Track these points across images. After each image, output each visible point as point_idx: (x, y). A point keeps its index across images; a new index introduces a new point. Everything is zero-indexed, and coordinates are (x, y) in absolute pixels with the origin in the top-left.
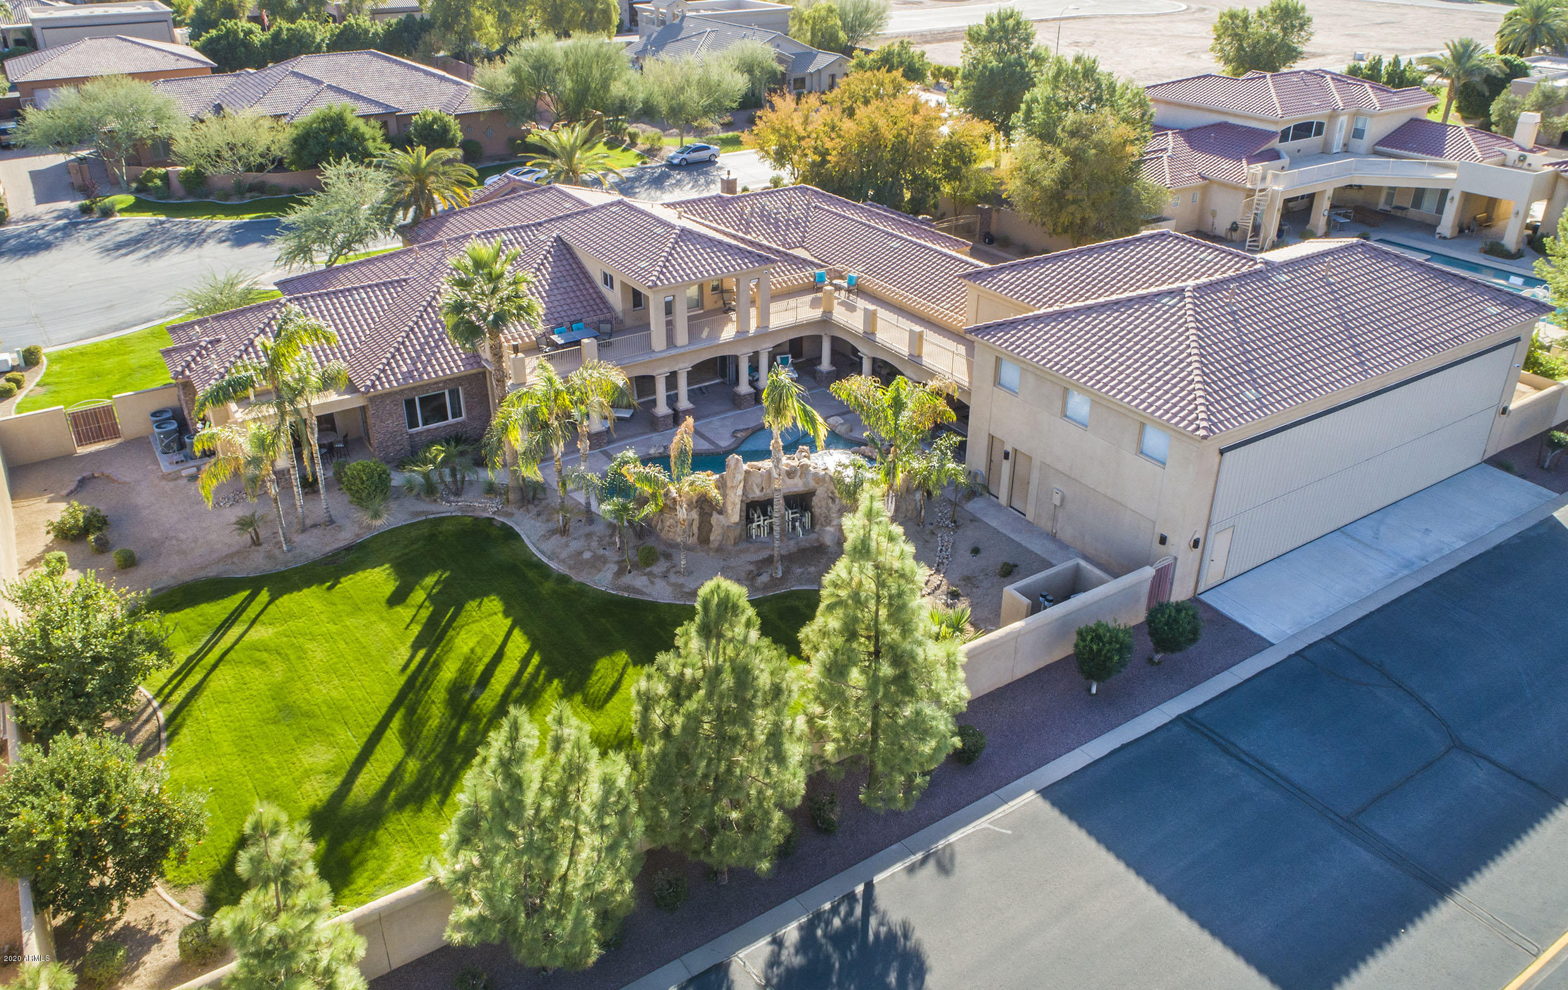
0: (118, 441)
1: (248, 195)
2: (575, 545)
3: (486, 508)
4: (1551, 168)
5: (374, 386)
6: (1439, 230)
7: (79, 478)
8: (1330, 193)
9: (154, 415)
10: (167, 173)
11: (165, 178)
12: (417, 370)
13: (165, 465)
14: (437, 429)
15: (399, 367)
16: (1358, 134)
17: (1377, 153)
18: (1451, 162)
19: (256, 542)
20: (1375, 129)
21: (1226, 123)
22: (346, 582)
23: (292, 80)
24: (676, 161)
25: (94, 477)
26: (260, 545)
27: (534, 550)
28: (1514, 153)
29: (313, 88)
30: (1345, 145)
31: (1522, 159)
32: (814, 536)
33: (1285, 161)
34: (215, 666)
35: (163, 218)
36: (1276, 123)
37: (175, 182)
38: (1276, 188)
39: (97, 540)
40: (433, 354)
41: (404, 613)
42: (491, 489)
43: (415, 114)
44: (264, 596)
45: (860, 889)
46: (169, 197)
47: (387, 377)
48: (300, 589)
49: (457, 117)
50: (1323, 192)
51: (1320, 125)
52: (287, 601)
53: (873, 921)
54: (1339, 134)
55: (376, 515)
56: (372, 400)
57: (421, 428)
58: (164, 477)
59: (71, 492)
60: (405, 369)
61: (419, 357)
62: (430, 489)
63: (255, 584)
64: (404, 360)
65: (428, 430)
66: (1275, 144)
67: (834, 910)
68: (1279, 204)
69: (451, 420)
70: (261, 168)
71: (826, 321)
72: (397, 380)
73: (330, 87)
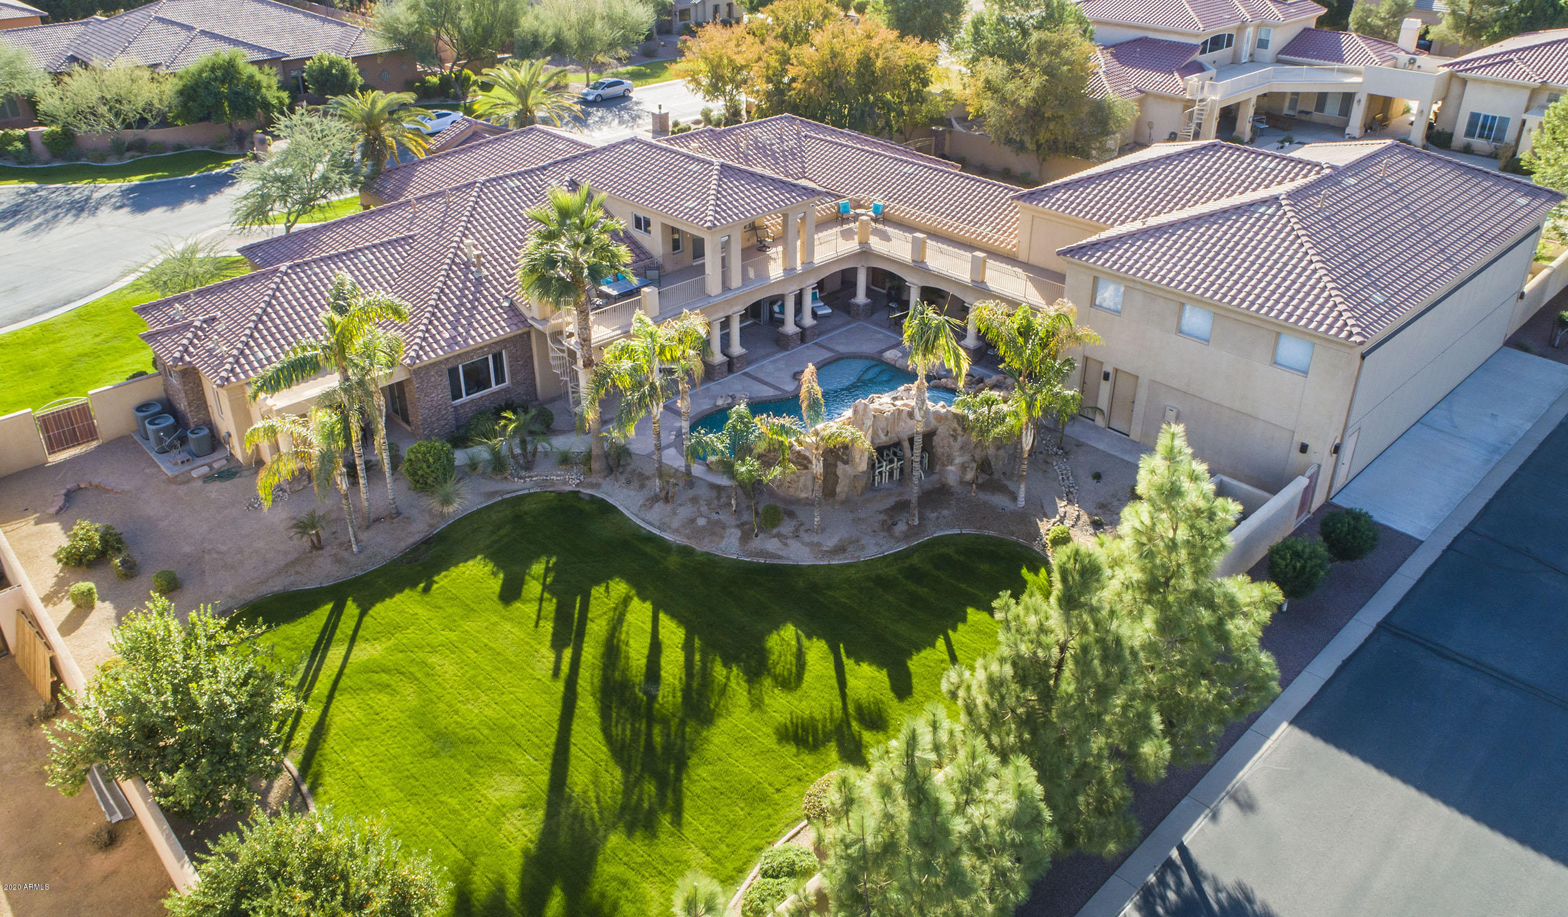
0: (94, 444)
1: (128, 154)
2: (685, 512)
3: (568, 481)
4: (1446, 69)
5: (419, 357)
6: (1348, 131)
7: (64, 491)
8: (1254, 101)
9: (139, 409)
10: (27, 133)
11: (25, 139)
12: (460, 334)
13: (167, 467)
14: (481, 398)
15: (439, 333)
16: (1263, 44)
17: (1279, 61)
18: (1352, 66)
19: (318, 546)
20: (1279, 39)
22: (443, 581)
23: (159, 26)
24: (590, 98)
25: (80, 489)
26: (322, 548)
27: (639, 522)
28: (1403, 57)
29: (183, 34)
30: (1251, 55)
31: (1412, 62)
32: (935, 477)
33: (1213, 72)
34: (330, 697)
35: (33, 185)
36: (1197, 36)
37: (37, 143)
38: (1213, 98)
39: (123, 562)
40: (472, 316)
41: (526, 609)
42: (565, 460)
43: (308, 59)
44: (351, 609)
45: (1175, 854)
46: (33, 162)
47: (430, 345)
48: (392, 596)
49: (354, 59)
50: (1248, 101)
51: (1230, 36)
52: (383, 610)
53: (1208, 889)
54: (1246, 47)
55: (447, 501)
56: (416, 372)
57: (465, 398)
58: (173, 481)
59: (61, 509)
60: (447, 335)
61: (458, 320)
62: (498, 464)
63: (337, 594)
64: (443, 325)
65: (472, 401)
66: (1197, 57)
67: (1162, 882)
68: (1217, 113)
69: (495, 387)
70: (142, 122)
71: (865, 252)
72: (442, 348)
73: (203, 32)
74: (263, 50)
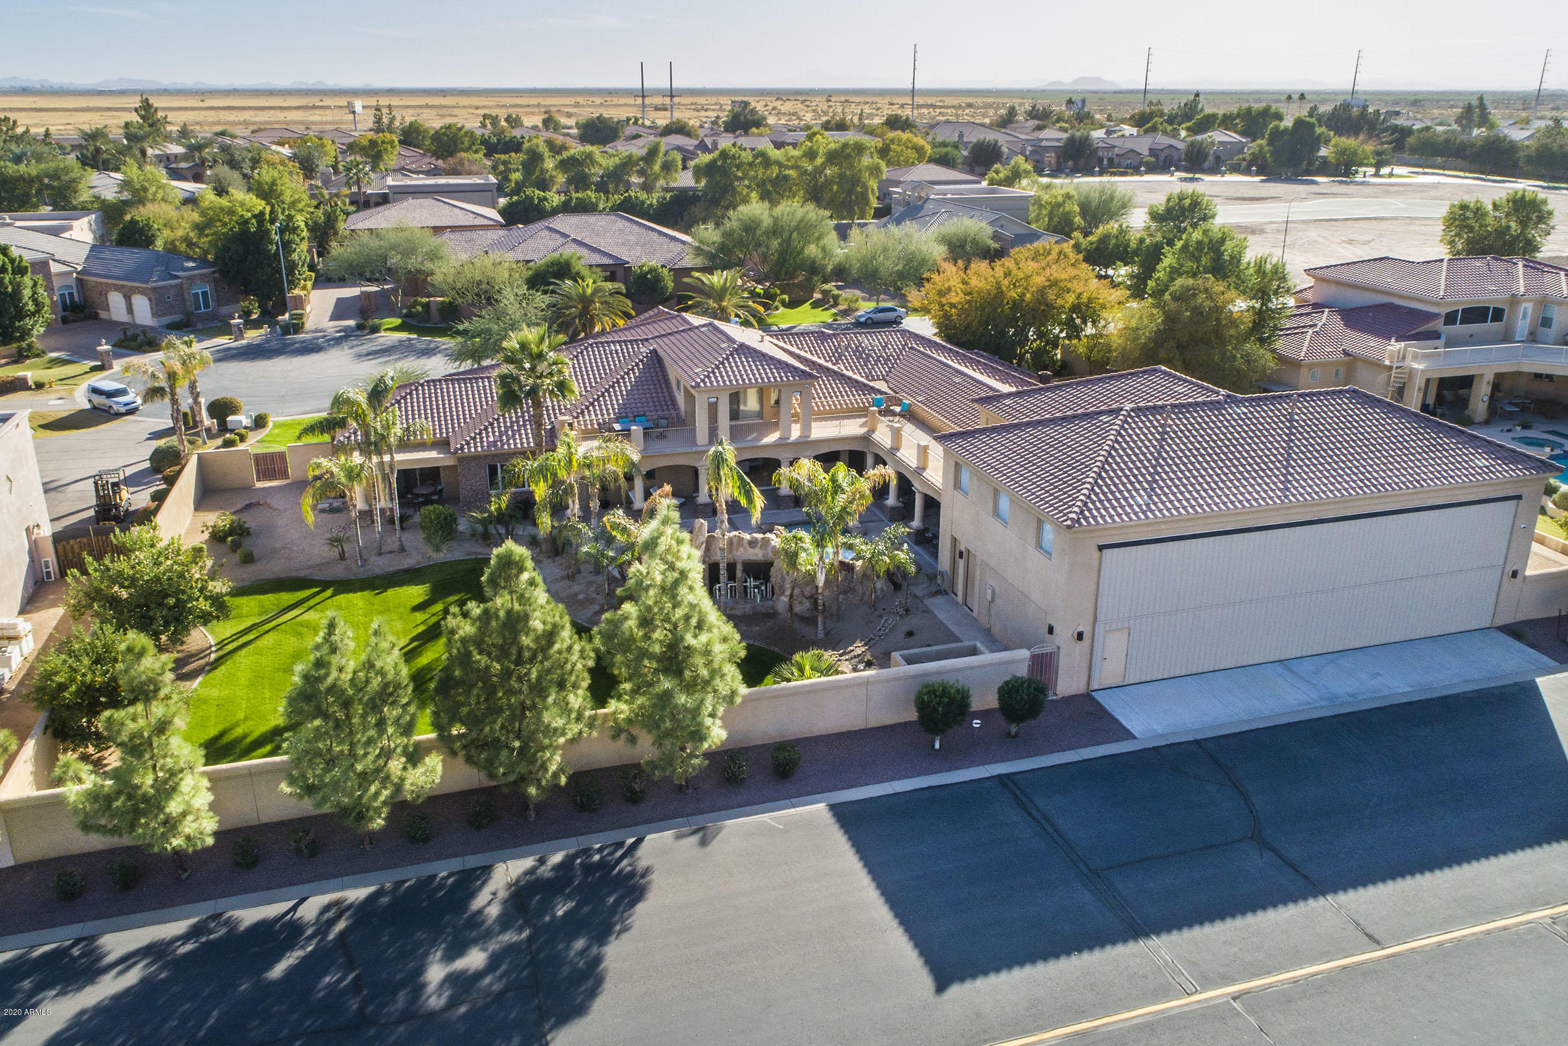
0: (287, 481)
5: (462, 448)
7: (248, 503)
8: (1494, 377)
10: (428, 303)
11: (427, 306)
12: (501, 441)
15: (487, 437)
19: (342, 557)
21: (1392, 304)
23: (547, 233)
24: (862, 320)
25: (259, 504)
29: (561, 240)
30: (1530, 333)
33: (1442, 341)
35: (415, 336)
37: (434, 310)
38: (1415, 366)
39: (232, 541)
40: (519, 431)
43: (637, 266)
44: (329, 592)
45: (631, 841)
46: (428, 321)
47: (475, 444)
48: (355, 592)
50: (1483, 376)
52: (342, 599)
54: (1523, 322)
55: (438, 551)
56: (461, 460)
57: (501, 490)
59: (238, 510)
60: (491, 439)
61: (506, 431)
62: (486, 536)
63: (324, 585)
64: (493, 433)
66: (1439, 325)
67: (600, 850)
68: (1419, 383)
71: (865, 438)
72: (482, 447)
73: (574, 240)
74: (610, 256)
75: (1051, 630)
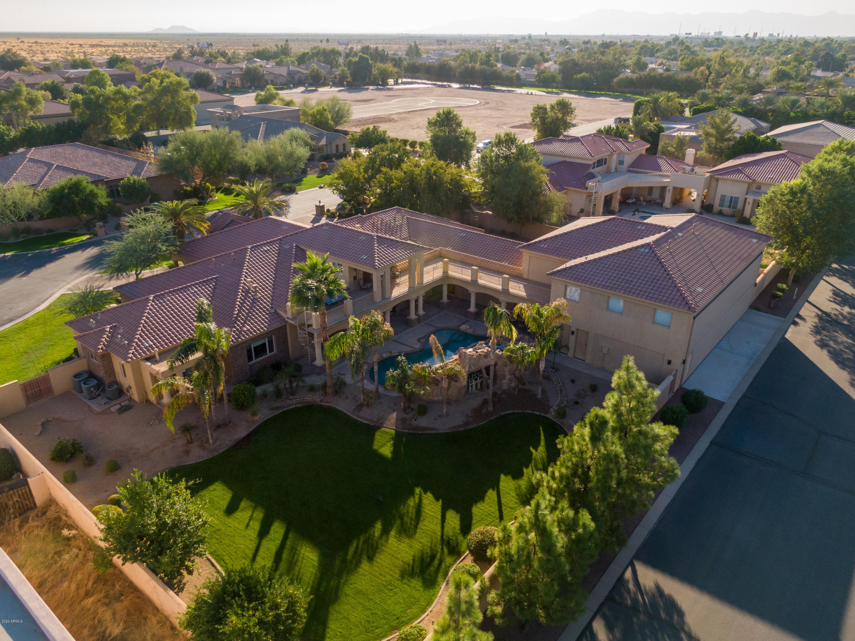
2: (378, 411)
3: (315, 399)
4: (708, 174)
5: (232, 341)
6: (664, 205)
7: (40, 423)
8: (620, 191)
9: (76, 376)
12: (252, 328)
13: (96, 406)
14: (262, 360)
15: (241, 328)
16: (621, 163)
17: (629, 171)
18: (665, 173)
20: (628, 160)
21: (565, 161)
25: (48, 421)
26: (192, 443)
27: (355, 418)
28: (688, 168)
30: (616, 168)
31: (692, 170)
32: (499, 386)
33: (599, 178)
36: (590, 160)
38: (601, 191)
39: (87, 458)
42: (312, 389)
43: (122, 179)
47: (237, 335)
49: (148, 179)
50: (617, 191)
51: (606, 159)
54: (613, 165)
55: (254, 414)
56: (231, 349)
57: (254, 361)
58: (103, 413)
59: (41, 433)
60: (245, 329)
62: (278, 394)
64: (242, 324)
65: (258, 362)
66: (592, 170)
68: (603, 198)
69: (269, 354)
71: (446, 276)
72: (243, 336)
73: (58, 167)
74: (94, 175)
75: (669, 362)
